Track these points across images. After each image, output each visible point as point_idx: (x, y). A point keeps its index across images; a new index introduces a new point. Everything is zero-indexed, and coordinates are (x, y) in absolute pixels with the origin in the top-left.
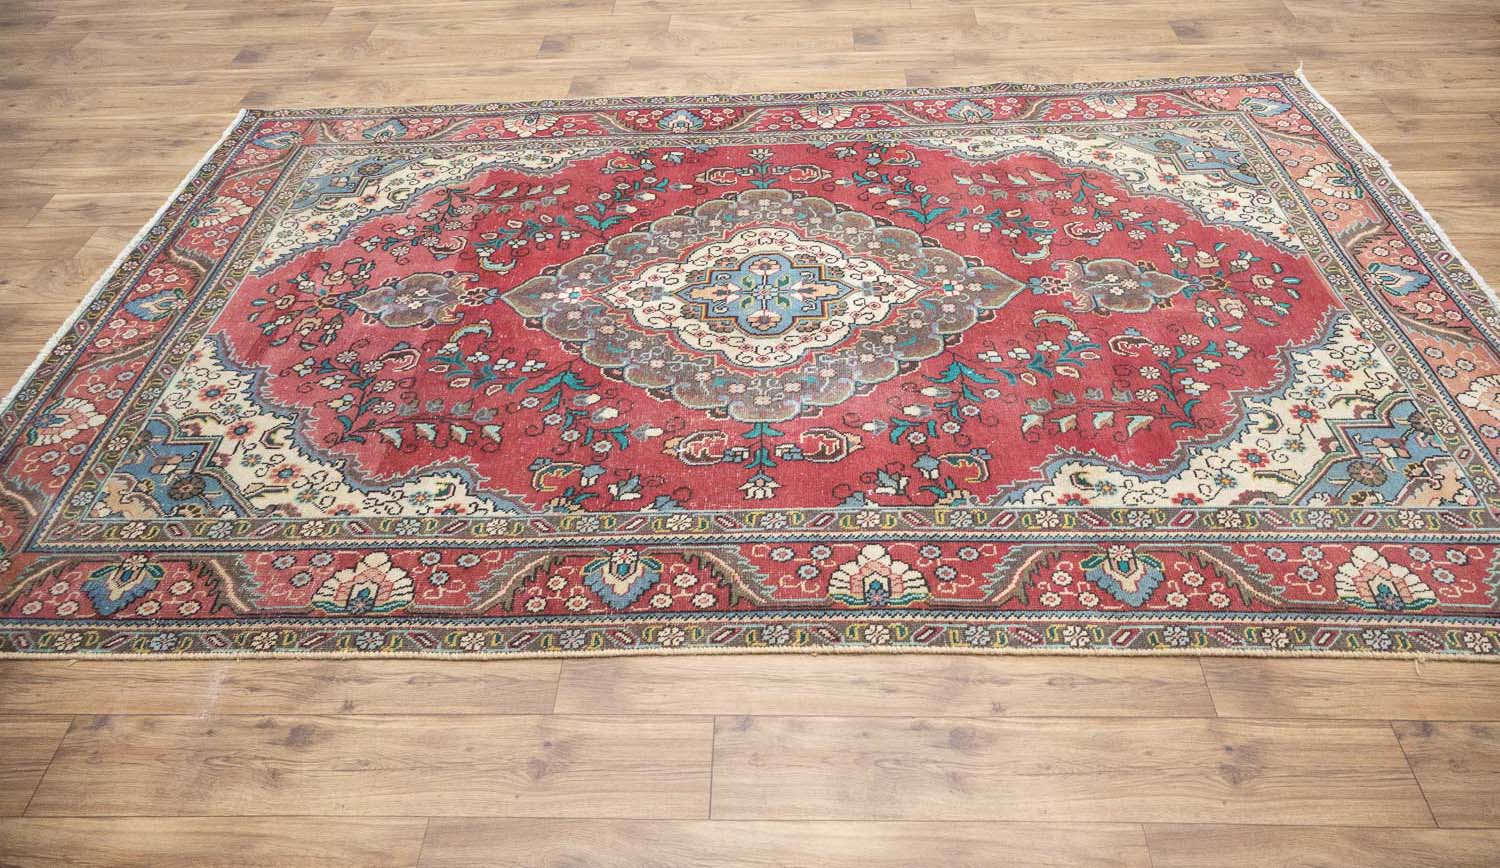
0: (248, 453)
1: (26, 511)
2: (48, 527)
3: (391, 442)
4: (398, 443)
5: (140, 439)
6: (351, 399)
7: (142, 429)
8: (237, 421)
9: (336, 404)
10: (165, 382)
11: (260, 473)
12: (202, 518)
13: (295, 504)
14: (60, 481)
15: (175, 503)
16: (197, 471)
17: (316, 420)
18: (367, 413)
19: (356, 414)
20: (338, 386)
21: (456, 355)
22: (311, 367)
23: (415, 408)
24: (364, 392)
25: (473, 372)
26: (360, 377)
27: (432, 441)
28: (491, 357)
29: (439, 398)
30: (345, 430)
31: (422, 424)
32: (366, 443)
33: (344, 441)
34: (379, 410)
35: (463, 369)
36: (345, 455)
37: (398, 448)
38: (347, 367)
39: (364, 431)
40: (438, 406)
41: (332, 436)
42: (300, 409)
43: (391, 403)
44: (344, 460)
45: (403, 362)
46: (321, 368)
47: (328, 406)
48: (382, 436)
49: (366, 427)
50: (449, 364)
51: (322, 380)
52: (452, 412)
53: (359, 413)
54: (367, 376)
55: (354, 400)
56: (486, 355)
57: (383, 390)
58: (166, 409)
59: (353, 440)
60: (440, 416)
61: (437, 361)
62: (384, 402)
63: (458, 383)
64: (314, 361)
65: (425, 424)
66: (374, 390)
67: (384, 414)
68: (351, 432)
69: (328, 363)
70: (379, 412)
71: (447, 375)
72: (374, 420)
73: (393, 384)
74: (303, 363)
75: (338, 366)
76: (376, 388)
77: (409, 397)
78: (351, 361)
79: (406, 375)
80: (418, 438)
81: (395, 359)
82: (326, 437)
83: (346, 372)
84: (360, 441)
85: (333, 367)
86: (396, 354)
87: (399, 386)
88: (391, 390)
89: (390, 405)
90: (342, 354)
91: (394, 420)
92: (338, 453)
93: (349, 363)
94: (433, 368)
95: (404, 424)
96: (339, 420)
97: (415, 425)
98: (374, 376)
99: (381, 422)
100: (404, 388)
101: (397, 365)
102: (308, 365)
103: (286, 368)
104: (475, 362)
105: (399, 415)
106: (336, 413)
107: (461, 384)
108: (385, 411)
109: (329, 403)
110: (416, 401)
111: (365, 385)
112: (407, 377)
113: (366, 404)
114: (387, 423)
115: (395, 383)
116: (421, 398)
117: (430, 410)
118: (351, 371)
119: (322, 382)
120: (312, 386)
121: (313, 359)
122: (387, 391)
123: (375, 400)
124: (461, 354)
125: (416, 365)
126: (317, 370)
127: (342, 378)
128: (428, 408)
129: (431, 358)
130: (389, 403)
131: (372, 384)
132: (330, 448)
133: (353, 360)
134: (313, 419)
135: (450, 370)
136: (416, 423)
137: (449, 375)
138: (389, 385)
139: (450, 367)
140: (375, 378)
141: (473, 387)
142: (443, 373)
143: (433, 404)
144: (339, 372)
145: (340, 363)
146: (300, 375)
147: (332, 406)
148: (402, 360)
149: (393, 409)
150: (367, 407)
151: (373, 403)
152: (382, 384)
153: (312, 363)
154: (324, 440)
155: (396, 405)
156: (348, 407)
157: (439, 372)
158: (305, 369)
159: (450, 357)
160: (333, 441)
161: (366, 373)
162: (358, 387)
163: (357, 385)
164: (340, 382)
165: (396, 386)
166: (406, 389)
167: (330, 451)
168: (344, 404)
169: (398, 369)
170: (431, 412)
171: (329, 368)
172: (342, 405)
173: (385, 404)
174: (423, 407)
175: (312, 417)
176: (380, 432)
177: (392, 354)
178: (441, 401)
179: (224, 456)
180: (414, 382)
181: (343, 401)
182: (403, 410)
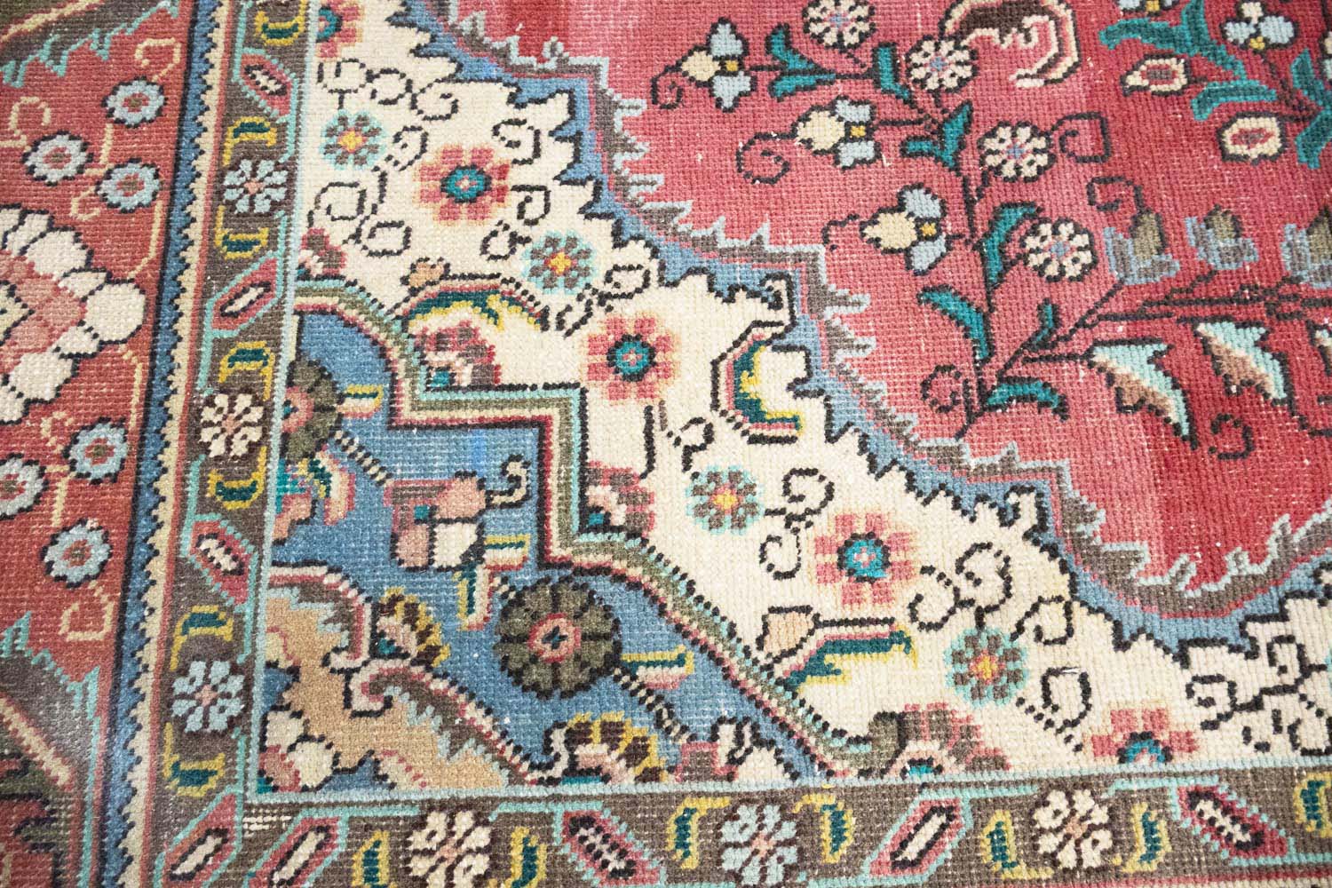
0: (700, 462)
1: (26, 764)
2: (135, 841)
3: (1149, 409)
4: (1176, 410)
5: (301, 403)
6: (934, 209)
7: (289, 353)
8: (598, 312)
9: (894, 231)
10: (282, 129)
11: (782, 557)
12: (668, 784)
13: (960, 704)
14: (96, 610)
15: (547, 715)
16: (556, 551)
17: (859, 304)
18: (1014, 271)
19: (977, 277)
20: (866, 150)
21: (1184, 12)
22: (741, 66)
23: (1160, 251)
24: (959, 175)
25: (1274, 91)
26: (921, 111)
27: (1283, 401)
28: (1295, 24)
29: (1218, 208)
30: (974, 348)
31: (1218, 324)
32: (1072, 413)
33: (991, 401)
34: (1048, 261)
35: (1235, 79)
36: (1024, 467)
37: (1185, 431)
38: (856, 61)
39: (1041, 358)
40: (1230, 243)
41: (944, 380)
42: (786, 254)
43: (1070, 226)
44: (1031, 490)
45: (1031, 45)
46: (776, 68)
47: (871, 240)
48: (1111, 378)
49: (1040, 338)
50: (1178, 52)
51: (801, 124)
52: (1289, 269)
53: (986, 274)
54: (938, 104)
55: (944, 214)
56: (1277, 15)
57: (1017, 168)
58: (333, 259)
59: (1022, 399)
60: (1256, 287)
61: (1135, 40)
62: (1049, 226)
63: (1248, 137)
64: (738, 37)
65: (1225, 324)
66: (991, 168)
67: (1071, 279)
68: (998, 362)
69: (788, 45)
70: (1052, 270)
71: (1195, 100)
72: (1049, 307)
73: (1040, 143)
74: (707, 48)
75: (827, 60)
76: (992, 161)
77: (1116, 201)
78: (862, 41)
79: (1063, 101)
80: (1234, 389)
81: (997, 30)
82: (925, 385)
83: (865, 88)
84: (1046, 404)
85: (810, 61)
86: (992, 9)
87: (1063, 150)
88: (1045, 168)
89: (1071, 237)
90: (818, 9)
91: (1115, 306)
92: (998, 457)
93: (855, 46)
94: (1137, 73)
95: (1156, 324)
96: (935, 306)
97: (1194, 327)
98: (962, 105)
99: (1078, 316)
100: (1083, 160)
101: (1016, 59)
102: (727, 57)
103: (662, 70)
104: (1257, 44)
105: (1122, 281)
106: (911, 272)
107: (1259, 145)
108: (1067, 262)
109: (869, 227)
110: (1149, 219)
111: (951, 145)
112: (1072, 110)
113: (992, 229)
114: (1100, 318)
115: (1043, 139)
116: (1158, 203)
117: (1214, 261)
118: (877, 84)
119: (803, 132)
120: (779, 147)
121: (733, 28)
122: (1035, 173)
123: (1014, 215)
124: (1197, 8)
125: (1076, 59)
126: (765, 78)
127: (863, 113)
128: (1202, 249)
129: (1110, 28)
130: (1062, 226)
131: (971, 139)
132: (960, 434)
133: (863, 37)
134: (845, 298)
135: (1194, 79)
136: (1195, 321)
137: (1202, 104)
138: (1029, 147)
139: (1188, 68)
140: (969, 116)
141: (1302, 154)
142: (1177, 93)
143: (1210, 231)
144: (840, 87)
145: (828, 47)
146: (719, 102)
147: (885, 244)
148: (1022, 35)
149: (1089, 253)
150: (1001, 246)
151: (1013, 228)
152: (1002, 141)
153: (735, 47)
154: (925, 397)
155: (1091, 235)
156: (939, 246)
157: (1164, 88)
158: (723, 72)
159: (1167, 23)
160: (955, 402)
161: (929, 91)
162: (930, 154)
163: (925, 146)
164: (863, 133)
165: (1051, 151)
166: (1093, 164)
167: (967, 449)
168: (919, 233)
169: (1027, 76)
170: (1220, 268)
171: (800, 66)
172: (915, 238)
173: (1055, 232)
174: (1183, 245)
175: (840, 293)
176: (1094, 359)
177: (979, 10)
178: (1230, 216)
179: (621, 480)
180: (1103, 133)
181: (912, 219)
182: (1123, 261)
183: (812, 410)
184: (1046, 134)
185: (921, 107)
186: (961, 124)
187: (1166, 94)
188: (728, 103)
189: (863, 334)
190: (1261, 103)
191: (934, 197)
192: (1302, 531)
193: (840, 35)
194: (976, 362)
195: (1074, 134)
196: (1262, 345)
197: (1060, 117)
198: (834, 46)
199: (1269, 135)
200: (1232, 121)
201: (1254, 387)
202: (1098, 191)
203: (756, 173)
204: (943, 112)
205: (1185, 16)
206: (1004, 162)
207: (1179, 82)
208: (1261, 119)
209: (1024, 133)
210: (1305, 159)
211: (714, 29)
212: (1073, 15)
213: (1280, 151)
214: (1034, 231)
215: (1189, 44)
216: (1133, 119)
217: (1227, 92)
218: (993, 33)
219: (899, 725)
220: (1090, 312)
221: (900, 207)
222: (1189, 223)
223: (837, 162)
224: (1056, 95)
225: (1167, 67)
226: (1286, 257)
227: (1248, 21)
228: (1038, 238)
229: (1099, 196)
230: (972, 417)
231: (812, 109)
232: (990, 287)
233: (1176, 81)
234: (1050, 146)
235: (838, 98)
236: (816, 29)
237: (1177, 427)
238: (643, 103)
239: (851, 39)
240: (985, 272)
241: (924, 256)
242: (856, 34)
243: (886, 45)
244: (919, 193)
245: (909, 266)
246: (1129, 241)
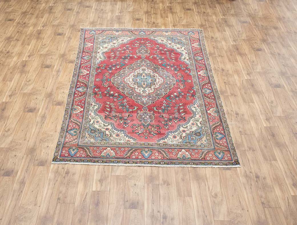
8: (181, 132)
16: (194, 134)
46: (166, 125)
58: (179, 142)
83: (167, 122)
94: (166, 112)
101: (165, 116)
179: (190, 132)
183: (186, 125)
186: (169, 119)
188: (169, 127)
189: (182, 123)
194: (183, 120)
197: (169, 115)
200: (169, 109)
202: (173, 114)
203: (173, 126)
206: (172, 117)
219: (201, 124)
220: (180, 115)
221: (174, 121)
222: (175, 111)
223: (172, 123)
228: (176, 117)
230: (186, 120)
231: (169, 124)
232: (179, 119)
237: (185, 113)
238: (169, 130)
241: (177, 121)
246: (176, 114)
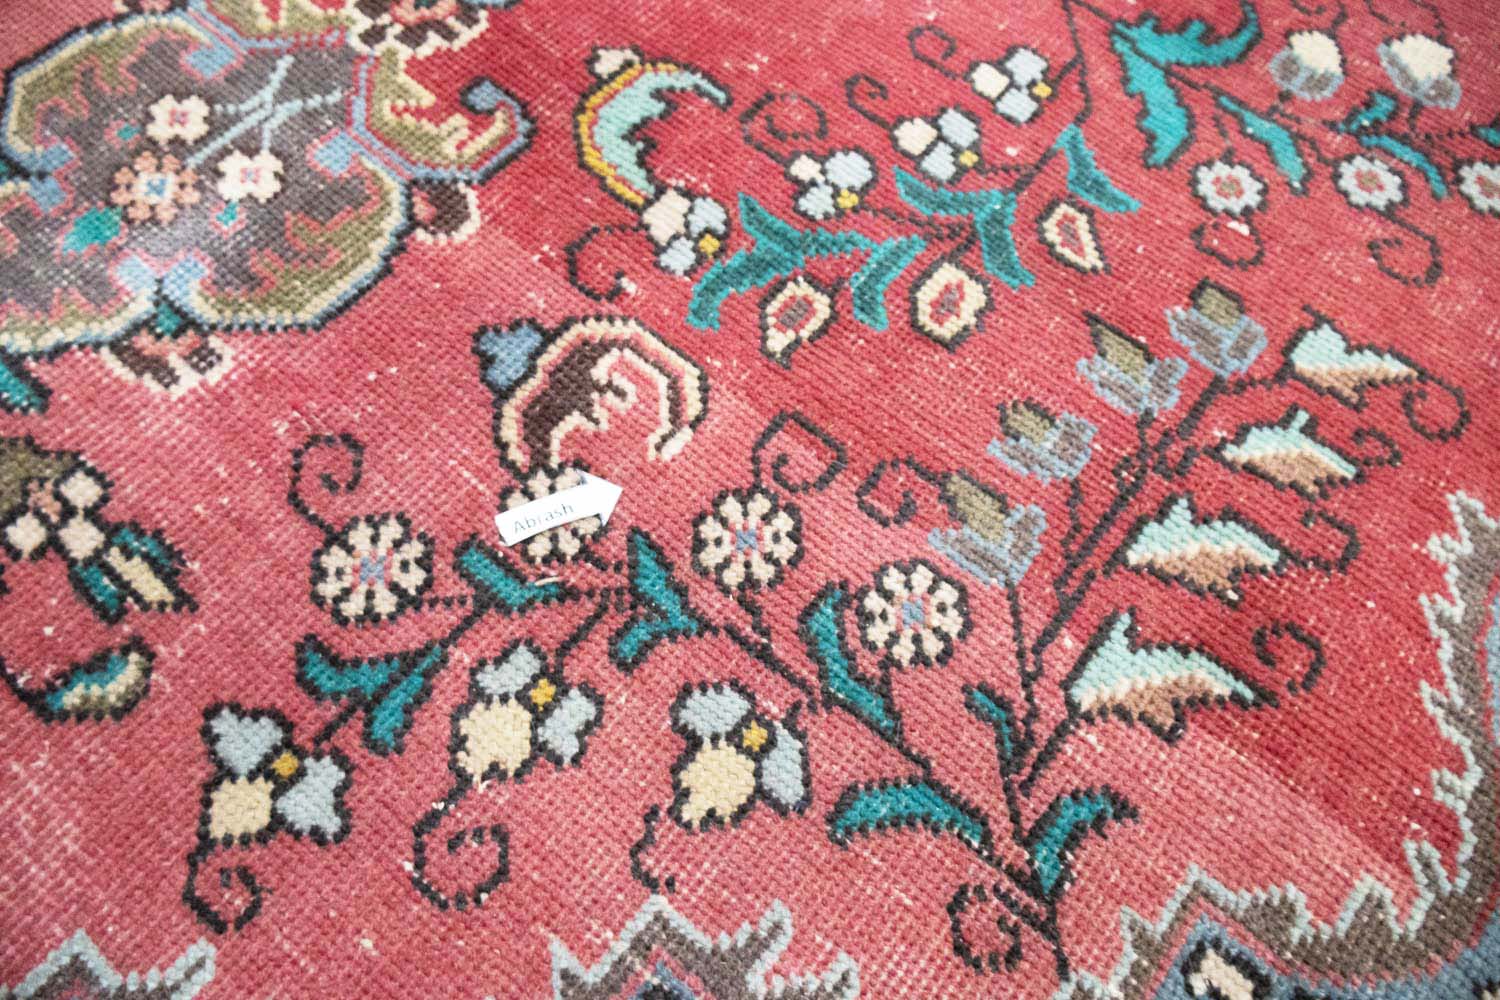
3: (1192, 706)
4: (1221, 684)
6: (733, 706)
9: (718, 780)
17: (777, 927)
18: (896, 690)
19: (869, 741)
20: (576, 709)
21: (745, 226)
22: (300, 753)
23: (1004, 510)
24: (715, 631)
25: (915, 237)
26: (590, 594)
27: (1282, 561)
28: (857, 150)
29: (1002, 408)
30: (960, 836)
31: (1141, 538)
32: (1134, 798)
33: (1048, 884)
34: (917, 639)
35: (867, 255)
36: (1163, 927)
37: (1249, 694)
38: (448, 603)
39: (1035, 768)
40: (1053, 437)
41: (973, 916)
42: (621, 960)
43: (893, 571)
44: (1201, 949)
45: (632, 398)
46: (351, 710)
47: (704, 823)
48: (1122, 712)
49: (1008, 745)
50: (787, 274)
51: (461, 755)
52: (1131, 411)
53: (872, 725)
54: (601, 565)
55: (750, 698)
56: (832, 154)
57: (768, 558)
59: (1073, 840)
60: (1126, 460)
61: (731, 297)
62: (873, 594)
63: (946, 305)
64: (256, 715)
65: (1146, 530)
66: (741, 587)
67: (960, 635)
68: (1001, 825)
69: (336, 662)
70: (933, 646)
71: (856, 311)
72: (979, 695)
73: (760, 505)
74: (224, 773)
75: (408, 635)
76: (733, 576)
77: (905, 496)
78: (428, 570)
79: (733, 432)
80: (1233, 596)
81: (576, 413)
82: (961, 949)
83: (496, 629)
84: (1099, 820)
85: (388, 659)
86: (544, 393)
87: (792, 491)
88: (797, 529)
89: (908, 585)
90: (331, 578)
91: (1036, 622)
92: (1128, 948)
93: (428, 584)
94: (772, 332)
95: (1091, 598)
96: (863, 830)
97: (1125, 563)
98: (630, 540)
99: (1013, 672)
100: (823, 482)
101: (632, 428)
102: (268, 759)
103: (185, 868)
104: (848, 201)
105: (1008, 584)
106: (793, 815)
107: (962, 305)
108: (936, 620)
109: (685, 807)
110: (956, 485)
111: (668, 602)
112: (752, 434)
113: (820, 661)
114: (1036, 651)
115: (759, 496)
116: (944, 458)
117: (1065, 471)
118: (504, 608)
119: (474, 763)
120: (462, 817)
121: (236, 709)
122: (794, 547)
123: (824, 619)
124: (753, 210)
125: (696, 372)
126: (349, 738)
127: (523, 664)
128: (1037, 468)
129: (693, 305)
130: (886, 580)
131: (684, 571)
132: (1063, 968)
133: (424, 562)
134: (753, 937)
135: (833, 289)
136: (1117, 557)
137: (868, 308)
138: (754, 521)
139: (813, 281)
140: (652, 546)
141: (1007, 279)
142: (834, 316)
143: (1023, 440)
144: (461, 656)
145: (392, 617)
146: (317, 834)
147: (725, 810)
148: (610, 395)
149: (944, 585)
150: (851, 671)
151: (841, 637)
152: (718, 542)
153: (267, 733)
154: (976, 964)
155: (925, 563)
156: (788, 747)
157: (814, 324)
158: (281, 787)
159: (742, 251)
160: (1014, 932)
161: (575, 558)
162: (657, 636)
163: (642, 633)
164: (552, 690)
165: (783, 503)
166: (839, 477)
167: (1090, 980)
168: (748, 752)
169: (664, 439)
170: (1075, 473)
171: (381, 678)
172: (752, 765)
173: (888, 596)
174: (1017, 480)
175: (741, 938)
176: (1084, 708)
177: (531, 407)
178: (1021, 407)
180: (811, 431)
181: (722, 743)
182: (984, 558)
184: (755, 488)
185: (585, 587)
186: (652, 564)
187: (823, 330)
188: (331, 825)
189: (825, 963)
190: (917, 259)
191: (718, 688)
192: (1451, 685)
193: (394, 588)
194: (979, 852)
195: (783, 459)
196: (1201, 519)
197: (749, 454)
198: (401, 607)
199: (960, 287)
200: (914, 302)
201: (1243, 573)
202: (876, 504)
203: (469, 885)
204: (618, 568)
205: (751, 229)
206: (747, 565)
207: (822, 305)
208: (936, 276)
209: (731, 508)
210: (1016, 282)
211: (211, 738)
212: (641, 324)
213: (987, 292)
214: (867, 618)
215: (787, 255)
216: (822, 386)
217: (876, 276)
218: (574, 420)
220: (1020, 655)
221: (694, 743)
222: (995, 450)
223: (558, 761)
224: (718, 431)
225: (792, 298)
226: (1114, 400)
227: (813, 183)
228: (878, 621)
229: (884, 508)
230: (1048, 929)
231: (455, 720)
232: (893, 735)
233: (816, 305)
234: (773, 498)
235: (473, 672)
236: (353, 607)
237: (1236, 697)
238: (203, 948)
239: (413, 579)
240: (866, 723)
241: (784, 776)
242: (413, 567)
243: (465, 547)
244: (696, 700)
245: (781, 809)
246: (967, 531)
